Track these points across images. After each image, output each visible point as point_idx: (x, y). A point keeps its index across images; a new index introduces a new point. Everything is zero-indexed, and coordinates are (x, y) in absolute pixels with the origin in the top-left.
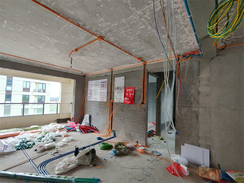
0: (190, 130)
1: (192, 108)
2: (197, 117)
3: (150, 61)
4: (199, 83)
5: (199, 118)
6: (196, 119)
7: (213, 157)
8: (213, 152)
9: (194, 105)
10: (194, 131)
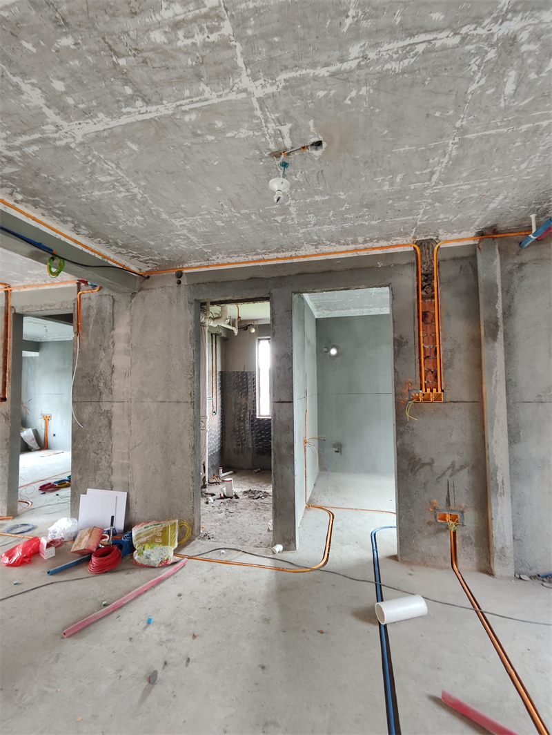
0: (98, 454)
1: (100, 403)
2: (110, 423)
3: (18, 285)
4: (113, 346)
5: (113, 426)
6: (108, 428)
7: (132, 505)
8: (133, 494)
9: (104, 396)
10: (103, 457)
